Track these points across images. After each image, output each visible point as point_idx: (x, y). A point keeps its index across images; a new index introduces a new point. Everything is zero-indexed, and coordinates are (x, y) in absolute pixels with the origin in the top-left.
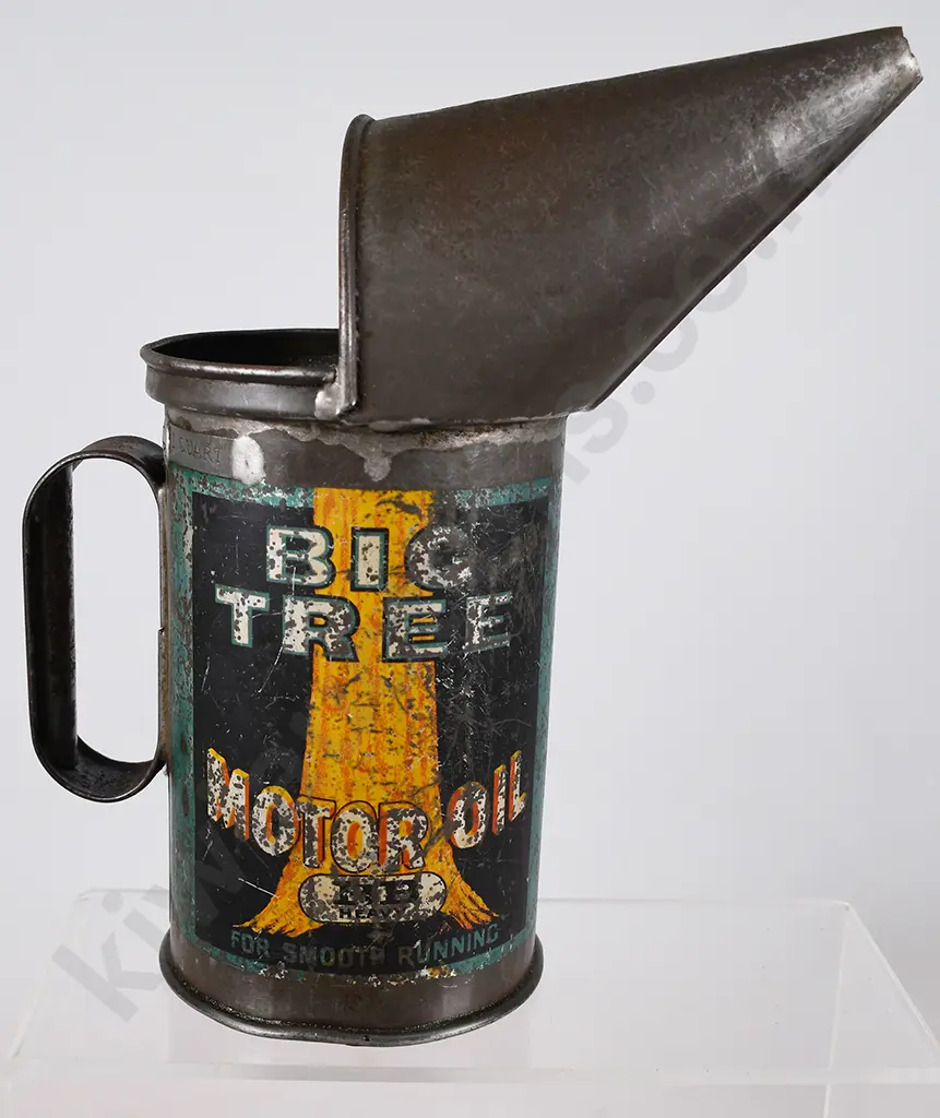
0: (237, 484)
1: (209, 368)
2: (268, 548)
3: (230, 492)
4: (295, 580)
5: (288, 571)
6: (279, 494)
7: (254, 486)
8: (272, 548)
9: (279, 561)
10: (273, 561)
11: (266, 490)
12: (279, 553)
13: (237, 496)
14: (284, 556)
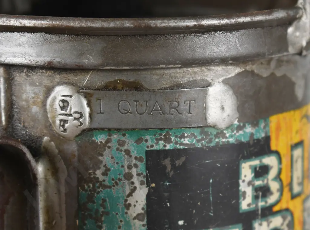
0: (210, 130)
1: (206, 22)
2: (240, 181)
3: (202, 139)
4: (261, 204)
5: (256, 198)
6: (249, 129)
7: (227, 128)
8: (244, 181)
9: (249, 191)
10: (244, 193)
11: (239, 128)
12: (250, 183)
13: (210, 141)
14: (253, 185)
